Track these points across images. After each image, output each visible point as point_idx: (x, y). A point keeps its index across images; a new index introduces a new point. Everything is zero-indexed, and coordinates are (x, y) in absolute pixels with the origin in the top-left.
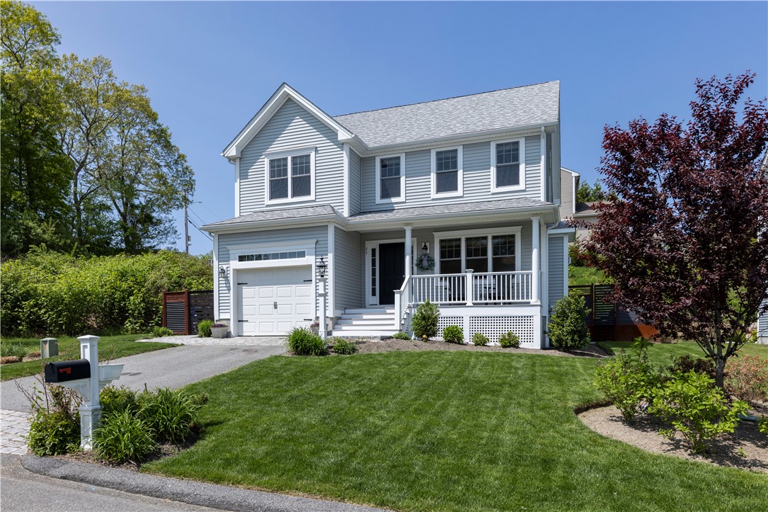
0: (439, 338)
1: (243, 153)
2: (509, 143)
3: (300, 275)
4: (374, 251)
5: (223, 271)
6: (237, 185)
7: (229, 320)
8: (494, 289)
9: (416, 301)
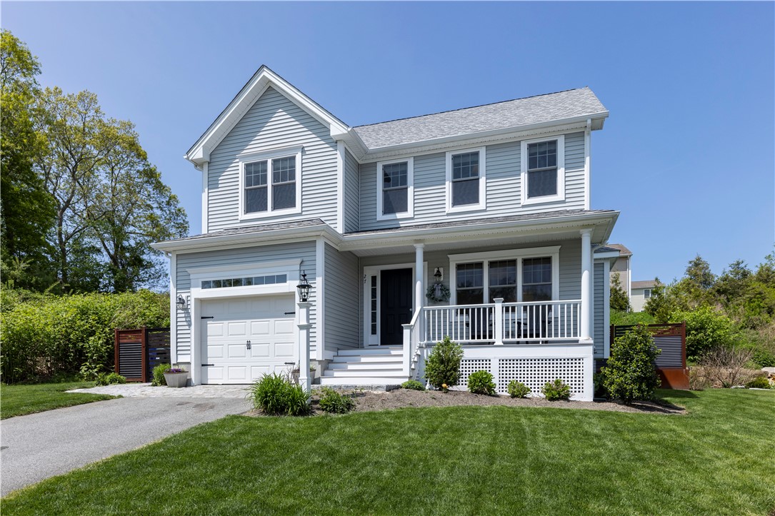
0: (463, 387)
1: (212, 157)
2: (544, 143)
3: (279, 306)
4: (374, 278)
5: (181, 301)
6: (205, 196)
7: (189, 363)
8: (525, 324)
9: (429, 339)
